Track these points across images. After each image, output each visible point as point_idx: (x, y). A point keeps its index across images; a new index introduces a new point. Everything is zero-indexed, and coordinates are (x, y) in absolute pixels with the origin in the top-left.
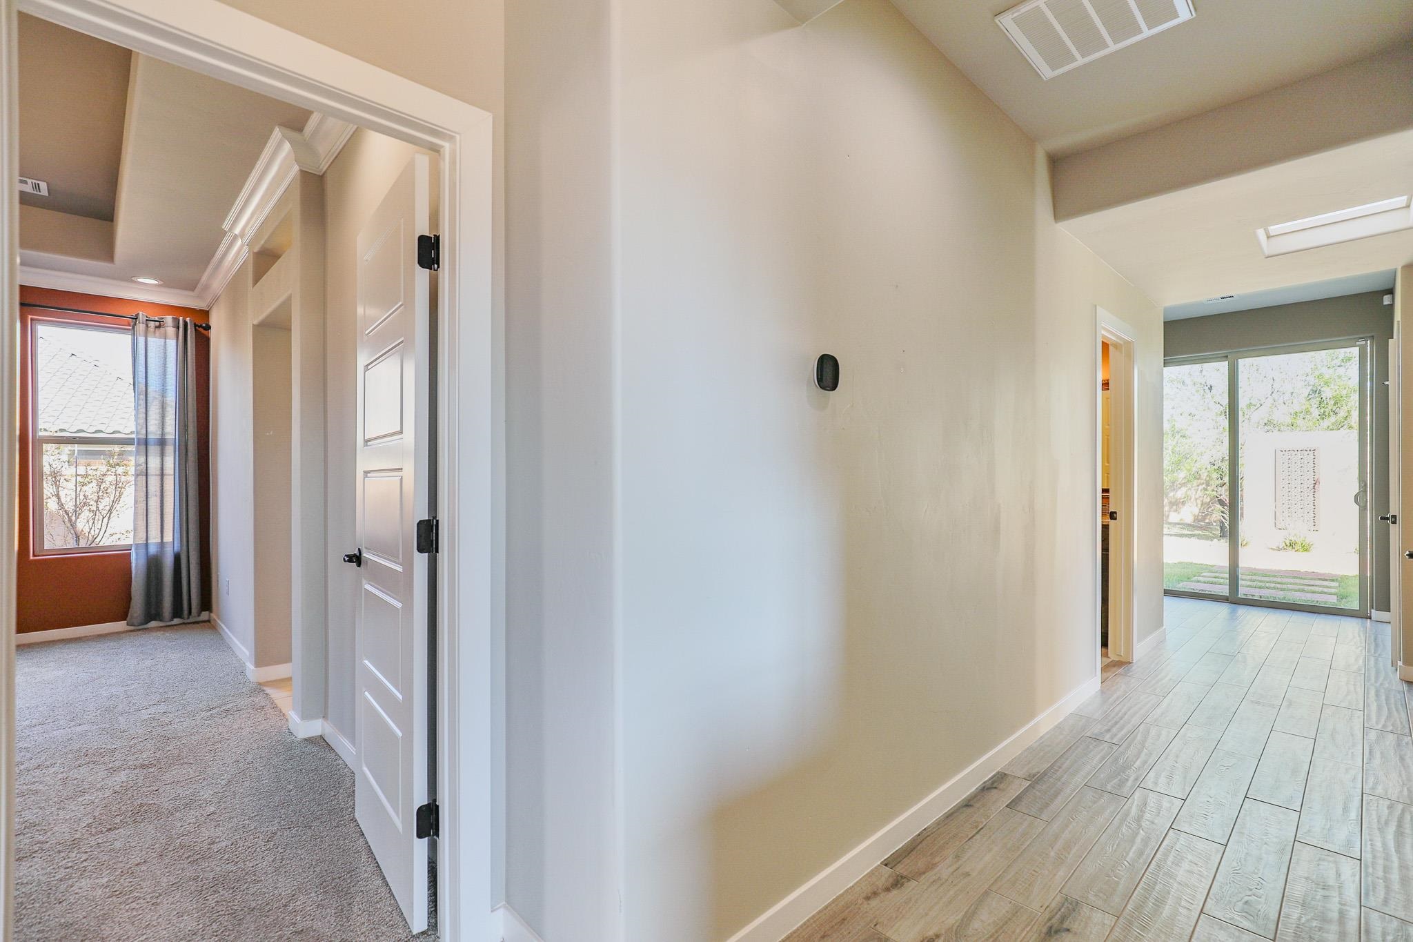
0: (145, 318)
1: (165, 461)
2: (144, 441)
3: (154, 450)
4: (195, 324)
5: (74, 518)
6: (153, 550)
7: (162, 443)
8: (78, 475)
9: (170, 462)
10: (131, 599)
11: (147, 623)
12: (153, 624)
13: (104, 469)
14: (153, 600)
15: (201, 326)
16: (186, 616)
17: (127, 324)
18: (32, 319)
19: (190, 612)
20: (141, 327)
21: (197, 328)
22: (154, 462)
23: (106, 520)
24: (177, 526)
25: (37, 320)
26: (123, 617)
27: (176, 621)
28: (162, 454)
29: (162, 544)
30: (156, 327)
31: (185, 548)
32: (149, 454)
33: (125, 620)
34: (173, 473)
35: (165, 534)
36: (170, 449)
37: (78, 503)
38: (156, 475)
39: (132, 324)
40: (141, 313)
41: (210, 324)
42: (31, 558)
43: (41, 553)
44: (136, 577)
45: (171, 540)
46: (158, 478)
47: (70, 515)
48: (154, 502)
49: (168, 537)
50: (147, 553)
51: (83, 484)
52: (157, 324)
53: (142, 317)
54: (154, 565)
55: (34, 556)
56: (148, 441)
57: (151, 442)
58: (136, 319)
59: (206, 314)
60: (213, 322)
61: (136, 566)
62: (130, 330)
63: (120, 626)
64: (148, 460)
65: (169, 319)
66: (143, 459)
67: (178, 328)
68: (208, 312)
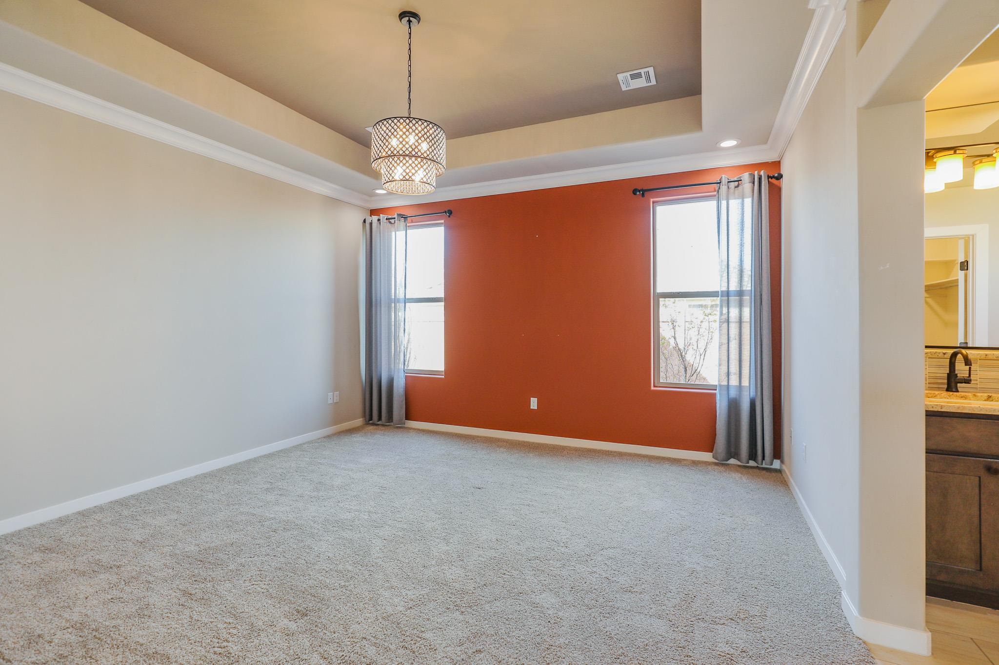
0: (727, 181)
1: (742, 311)
2: (725, 294)
3: (733, 299)
4: (768, 176)
5: (683, 354)
6: (733, 393)
7: (740, 293)
8: (687, 322)
9: (747, 312)
10: (716, 435)
11: (727, 461)
12: (732, 461)
13: (701, 317)
14: (733, 439)
15: (773, 177)
16: (760, 461)
17: (713, 190)
18: (653, 202)
19: (763, 458)
20: (724, 188)
21: (770, 179)
22: (734, 312)
23: (703, 356)
24: (753, 372)
25: (657, 202)
26: (710, 448)
27: (752, 463)
28: (741, 305)
29: (740, 387)
30: (736, 187)
31: (759, 393)
32: (730, 305)
33: (712, 452)
34: (749, 320)
35: (743, 380)
36: (746, 298)
37: (686, 343)
38: (737, 322)
39: (717, 189)
40: (723, 176)
41: (782, 173)
42: (652, 388)
43: (658, 385)
44: (720, 415)
45: (748, 385)
46: (737, 325)
47: (682, 351)
48: (734, 345)
49: (745, 383)
50: (728, 396)
51: (689, 329)
52: (736, 183)
53: (724, 181)
54: (734, 406)
55: (654, 386)
56: (730, 293)
57: (731, 294)
58: (720, 183)
59: (777, 164)
60: (785, 170)
61: (720, 407)
62: (715, 196)
63: (707, 456)
64: (730, 310)
65: (746, 177)
66: (725, 310)
67: (754, 183)
68: (780, 162)
